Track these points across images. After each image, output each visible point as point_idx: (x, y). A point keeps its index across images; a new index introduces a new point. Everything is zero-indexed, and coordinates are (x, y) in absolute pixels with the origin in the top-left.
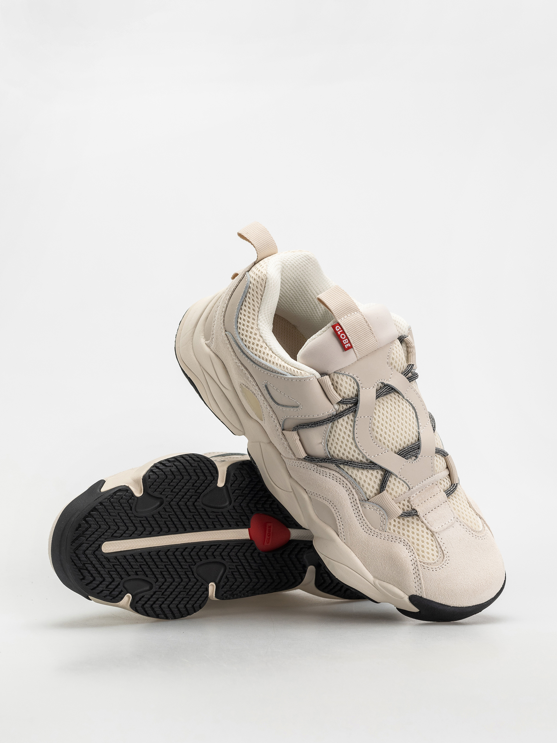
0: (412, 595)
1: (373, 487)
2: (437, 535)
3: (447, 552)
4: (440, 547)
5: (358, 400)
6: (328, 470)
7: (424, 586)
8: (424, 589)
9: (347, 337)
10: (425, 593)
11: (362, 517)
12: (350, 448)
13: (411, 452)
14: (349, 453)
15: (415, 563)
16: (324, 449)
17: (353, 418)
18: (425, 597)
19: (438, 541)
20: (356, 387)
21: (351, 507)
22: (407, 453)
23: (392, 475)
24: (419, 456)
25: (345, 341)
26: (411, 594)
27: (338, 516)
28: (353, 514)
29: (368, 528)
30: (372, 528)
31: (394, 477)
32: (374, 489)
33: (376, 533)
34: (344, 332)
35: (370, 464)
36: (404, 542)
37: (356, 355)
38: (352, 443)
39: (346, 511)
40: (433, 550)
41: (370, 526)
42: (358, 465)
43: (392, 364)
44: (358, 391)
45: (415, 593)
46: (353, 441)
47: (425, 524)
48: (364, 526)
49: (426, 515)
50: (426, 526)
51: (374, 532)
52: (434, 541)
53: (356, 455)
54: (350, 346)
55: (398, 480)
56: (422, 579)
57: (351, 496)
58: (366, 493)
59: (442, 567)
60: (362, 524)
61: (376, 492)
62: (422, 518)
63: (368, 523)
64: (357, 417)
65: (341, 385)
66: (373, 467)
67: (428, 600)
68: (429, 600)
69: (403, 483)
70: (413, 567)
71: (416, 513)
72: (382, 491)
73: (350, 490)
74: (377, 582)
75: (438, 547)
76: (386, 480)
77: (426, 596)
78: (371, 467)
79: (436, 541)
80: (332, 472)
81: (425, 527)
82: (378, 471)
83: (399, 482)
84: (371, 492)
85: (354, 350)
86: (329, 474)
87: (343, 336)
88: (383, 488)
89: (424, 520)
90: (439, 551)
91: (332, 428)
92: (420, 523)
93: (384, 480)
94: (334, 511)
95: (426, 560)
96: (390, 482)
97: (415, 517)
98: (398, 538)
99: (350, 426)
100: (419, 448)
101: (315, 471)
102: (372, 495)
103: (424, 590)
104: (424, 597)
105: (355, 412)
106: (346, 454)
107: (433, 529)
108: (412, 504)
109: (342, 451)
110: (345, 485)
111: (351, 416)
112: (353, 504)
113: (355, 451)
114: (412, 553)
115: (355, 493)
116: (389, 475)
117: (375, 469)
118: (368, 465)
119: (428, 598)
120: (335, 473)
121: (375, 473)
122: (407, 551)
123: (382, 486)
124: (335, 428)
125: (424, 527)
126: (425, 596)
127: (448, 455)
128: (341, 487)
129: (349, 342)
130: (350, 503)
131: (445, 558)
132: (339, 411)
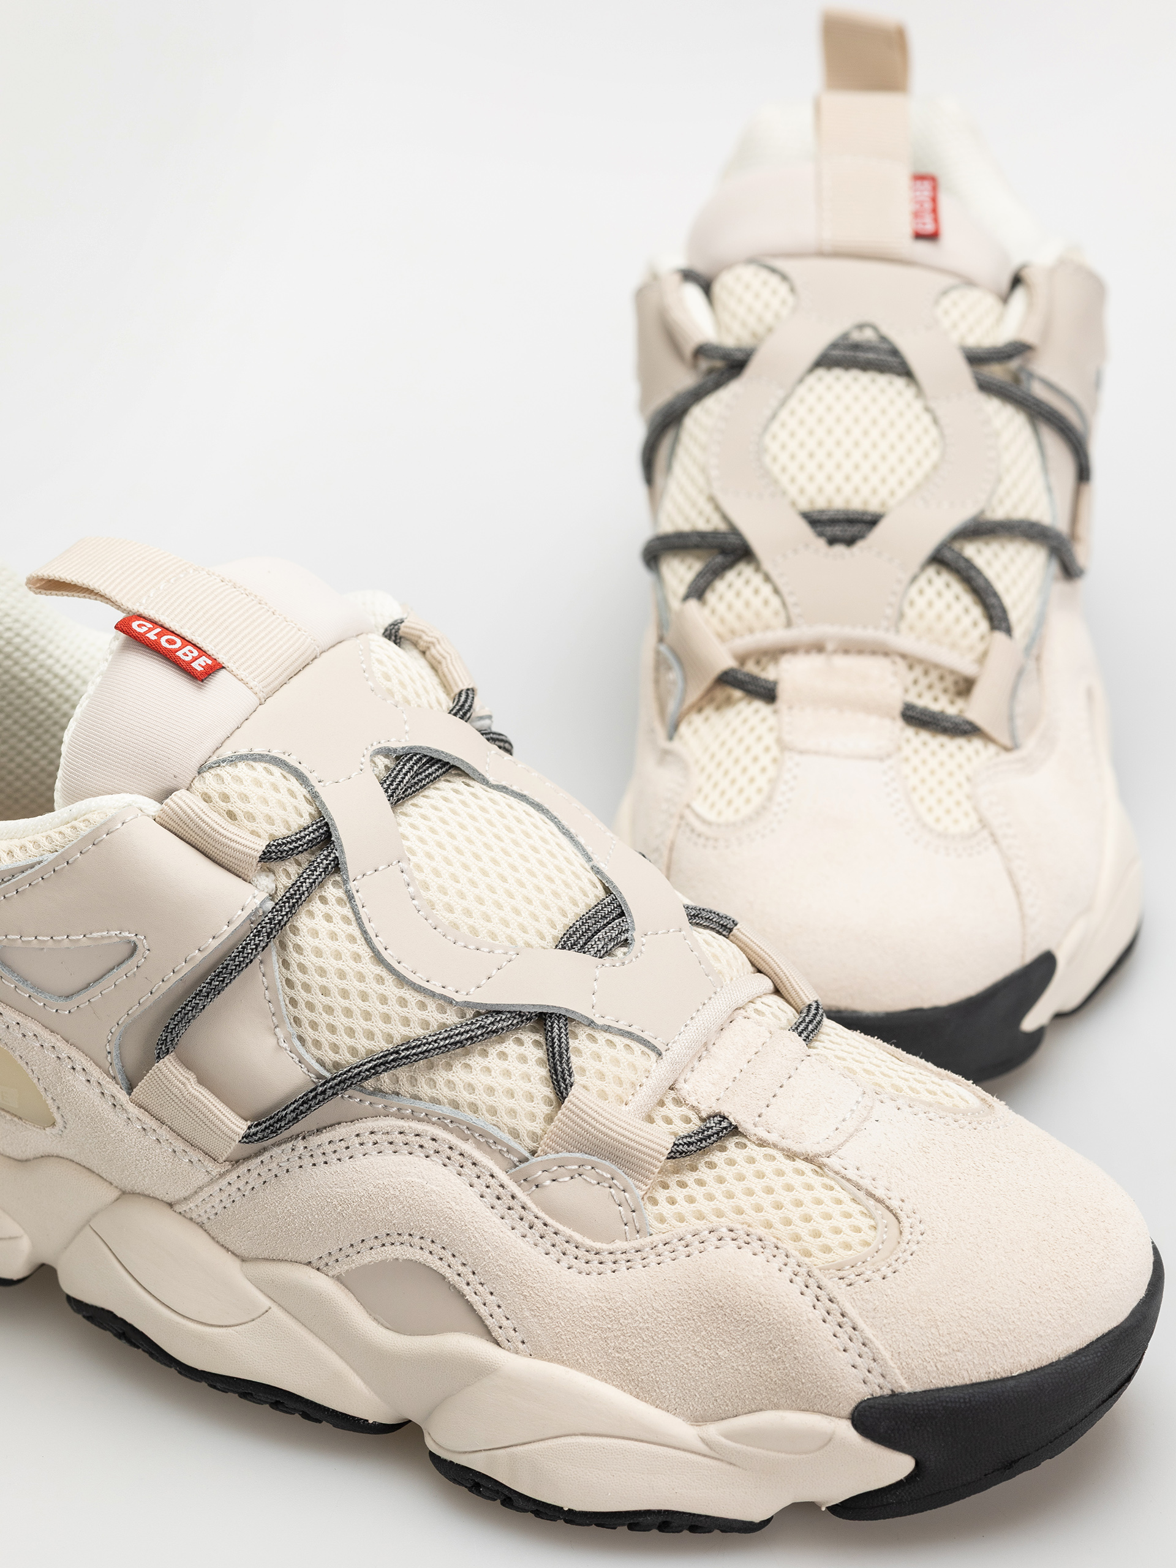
0: (856, 1407)
1: (531, 1097)
2: (833, 1162)
3: (903, 1201)
4: (871, 1195)
5: (327, 824)
6: (344, 1127)
7: (881, 1348)
8: (887, 1355)
9: (186, 642)
10: (897, 1371)
11: (545, 1225)
12: (384, 1000)
13: (599, 931)
14: (387, 1019)
15: (812, 1283)
16: (297, 1060)
17: (340, 893)
18: (908, 1388)
19: (849, 1180)
20: (301, 791)
21: (489, 1212)
22: (590, 939)
23: (573, 1029)
24: (636, 935)
25: (186, 654)
26: (854, 1405)
27: (461, 1269)
28: (510, 1233)
29: (581, 1253)
30: (598, 1245)
31: (583, 1033)
32: (536, 1101)
33: (619, 1256)
34: (166, 630)
35: (477, 1020)
36: (732, 1235)
37: (246, 684)
38: (380, 980)
39: (477, 1235)
40: (848, 1215)
41: (588, 1242)
42: (435, 1041)
43: (391, 693)
44: (314, 797)
45: (864, 1392)
46: (379, 970)
47: (775, 1146)
48: (568, 1252)
49: (763, 1117)
50: (782, 1150)
51: (612, 1258)
52: (837, 1188)
53: (414, 1013)
54: (210, 662)
55: (602, 1037)
56: (861, 1324)
57: (469, 1170)
58: (515, 1134)
59: (909, 1253)
60: (555, 1253)
61: (547, 1110)
62: (753, 1132)
63: (577, 1237)
64: (351, 879)
65: (245, 798)
66: (492, 1023)
67: (921, 1392)
68: (925, 1391)
69: (628, 1041)
70: (809, 1299)
71: (724, 1124)
72: (566, 1089)
73: (455, 1155)
74: (713, 1431)
75: (861, 1195)
76: (559, 1046)
77: (908, 1379)
78: (483, 1027)
79: (844, 1182)
80: (363, 1125)
81: (779, 1155)
82: (519, 1036)
83: (610, 1043)
84: (533, 1117)
85: (231, 672)
86: (357, 1141)
87: (169, 641)
88: (565, 1080)
89: (762, 1133)
90: (873, 1209)
91: (286, 964)
92: (753, 1150)
93: (553, 1049)
94: (439, 1263)
95: (841, 1255)
96: (578, 1051)
97: (731, 1143)
98: (707, 1232)
99: (341, 923)
100: (622, 914)
101: (307, 1161)
102: (537, 1127)
103: (891, 1363)
104: (901, 1387)
105: (336, 867)
106: (378, 1026)
107: (809, 1146)
108: (695, 1104)
109: (359, 1024)
110: (430, 1146)
111: (332, 891)
112: (490, 1199)
113: (403, 1002)
114: (781, 1258)
115: (478, 1155)
116: (560, 1028)
117: (503, 1029)
118: (472, 1023)
119: (919, 1388)
120: (376, 1123)
121: (509, 1046)
122: (761, 1258)
123: (557, 1076)
124: (294, 957)
125: (777, 1156)
126: (906, 1386)
127: (736, 925)
128: (418, 1160)
129: (202, 652)
130: (478, 1199)
131: (906, 1223)
132: (281, 893)
